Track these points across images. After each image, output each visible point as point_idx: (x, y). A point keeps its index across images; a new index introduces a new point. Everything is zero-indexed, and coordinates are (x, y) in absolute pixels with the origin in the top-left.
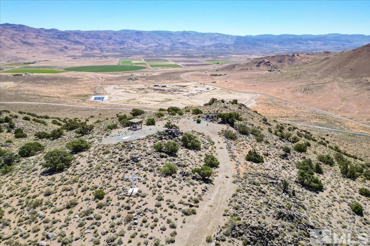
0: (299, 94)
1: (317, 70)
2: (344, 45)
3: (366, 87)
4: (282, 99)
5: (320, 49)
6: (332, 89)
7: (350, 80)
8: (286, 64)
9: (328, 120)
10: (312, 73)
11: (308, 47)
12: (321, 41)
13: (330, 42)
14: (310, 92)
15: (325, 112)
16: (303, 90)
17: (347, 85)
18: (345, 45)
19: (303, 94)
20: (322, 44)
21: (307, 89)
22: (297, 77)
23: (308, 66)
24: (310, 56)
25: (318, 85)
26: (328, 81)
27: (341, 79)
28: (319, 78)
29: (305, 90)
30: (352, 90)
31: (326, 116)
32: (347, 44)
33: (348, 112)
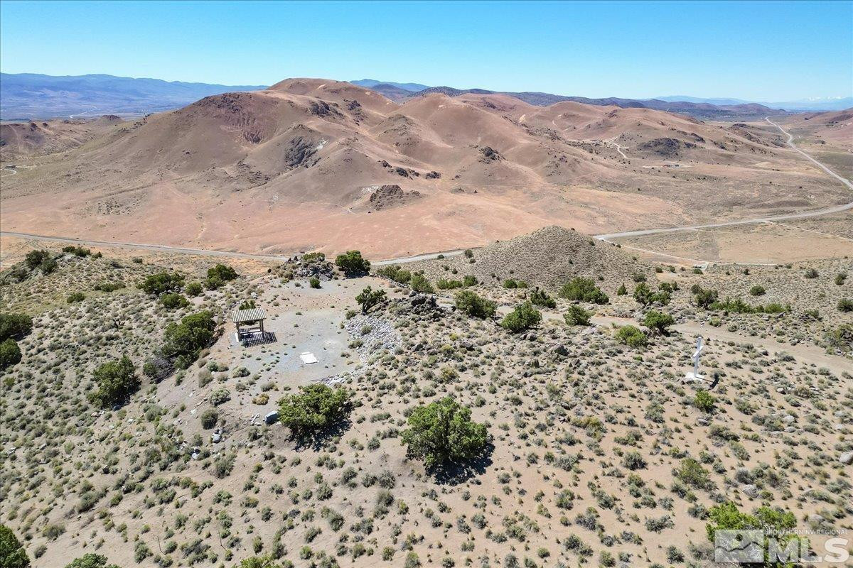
0: (99, 218)
1: (114, 158)
2: (130, 100)
3: (228, 186)
4: (62, 236)
5: (81, 111)
6: (168, 198)
7: (194, 176)
8: (21, 148)
9: (195, 262)
10: (108, 167)
11: (48, 105)
12: (74, 90)
13: (97, 92)
14: (122, 209)
15: (179, 248)
16: (104, 207)
17: (192, 185)
18: (133, 100)
19: (108, 217)
20: (81, 99)
21: (114, 204)
22: (73, 178)
23: (86, 151)
24: (75, 126)
25: (132, 192)
26: (150, 181)
27: (176, 175)
28: (129, 178)
29: (110, 207)
30: (207, 195)
31: (187, 256)
32: (137, 98)
33: (221, 240)
